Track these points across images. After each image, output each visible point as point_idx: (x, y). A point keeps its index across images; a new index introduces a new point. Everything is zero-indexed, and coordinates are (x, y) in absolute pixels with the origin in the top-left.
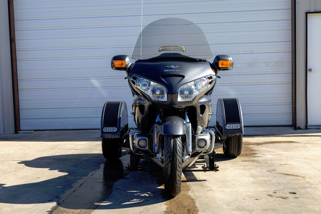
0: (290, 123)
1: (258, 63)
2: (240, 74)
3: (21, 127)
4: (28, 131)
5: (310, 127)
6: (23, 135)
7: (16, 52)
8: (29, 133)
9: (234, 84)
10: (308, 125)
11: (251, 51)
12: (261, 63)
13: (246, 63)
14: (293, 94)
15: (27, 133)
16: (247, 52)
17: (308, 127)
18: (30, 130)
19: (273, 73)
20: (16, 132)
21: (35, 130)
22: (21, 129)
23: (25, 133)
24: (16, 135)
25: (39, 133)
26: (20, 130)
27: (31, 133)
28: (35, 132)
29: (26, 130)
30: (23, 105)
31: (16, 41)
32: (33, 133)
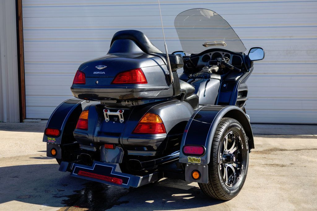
1: (298, 50)
3: (27, 114)
4: (34, 120)
6: (28, 124)
7: (24, 31)
8: (36, 122)
9: (269, 75)
12: (301, 51)
13: (284, 51)
15: (33, 122)
18: (37, 119)
20: (21, 121)
21: (42, 120)
22: (27, 117)
23: (31, 122)
24: (21, 123)
26: (26, 119)
27: (37, 122)
28: (42, 121)
29: (32, 119)
30: (29, 90)
31: (23, 18)
32: (40, 122)
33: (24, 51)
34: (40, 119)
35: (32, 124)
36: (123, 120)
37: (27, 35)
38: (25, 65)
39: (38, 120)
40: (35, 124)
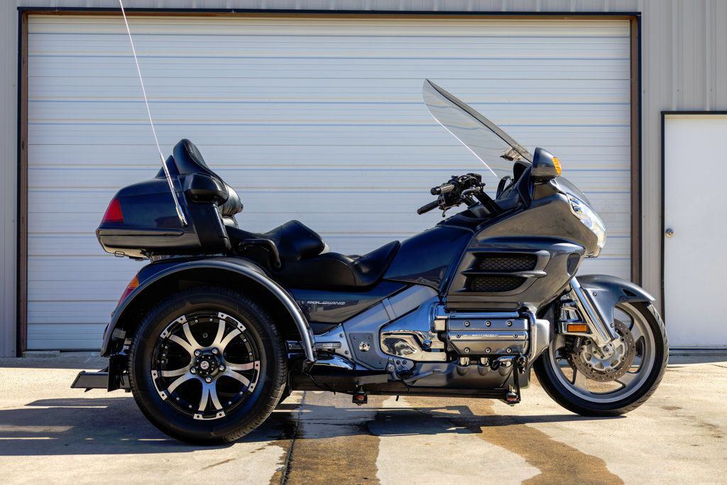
3: (28, 342)
4: (47, 353)
6: (36, 359)
7: (28, 171)
8: (50, 356)
18: (51, 350)
20: (19, 354)
21: (62, 351)
23: (40, 355)
24: (20, 359)
25: (75, 357)
26: (27, 350)
27: (55, 355)
28: (62, 353)
29: (40, 350)
30: (35, 290)
31: (29, 146)
32: (58, 356)
33: (29, 211)
34: (56, 350)
35: (45, 359)
37: (35, 179)
38: (29, 239)
39: (53, 352)
40: (51, 359)
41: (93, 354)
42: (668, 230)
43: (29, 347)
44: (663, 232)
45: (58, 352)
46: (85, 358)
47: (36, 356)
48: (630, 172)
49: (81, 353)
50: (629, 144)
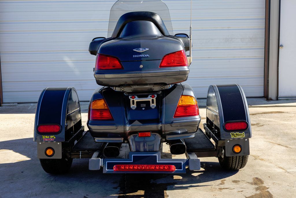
0: (262, 94)
1: (234, 38)
2: (218, 49)
3: (4, 99)
4: (12, 104)
5: (280, 98)
6: (7, 107)
8: (13, 106)
9: (213, 59)
10: (278, 97)
11: (228, 28)
12: (237, 39)
13: (223, 39)
14: (265, 68)
15: (11, 106)
16: (224, 29)
17: (279, 98)
18: (13, 103)
19: (248, 48)
21: (18, 103)
23: (9, 106)
25: (24, 106)
26: (3, 103)
27: (15, 106)
28: (19, 104)
29: (9, 103)
32: (17, 105)
35: (11, 107)
36: (155, 104)
38: (1, 55)
39: (15, 104)
40: (14, 107)
41: (32, 104)
42: (281, 45)
43: (4, 102)
44: (279, 46)
45: (17, 104)
46: (28, 107)
47: (7, 106)
48: (265, 20)
49: (27, 104)
50: (265, 7)
